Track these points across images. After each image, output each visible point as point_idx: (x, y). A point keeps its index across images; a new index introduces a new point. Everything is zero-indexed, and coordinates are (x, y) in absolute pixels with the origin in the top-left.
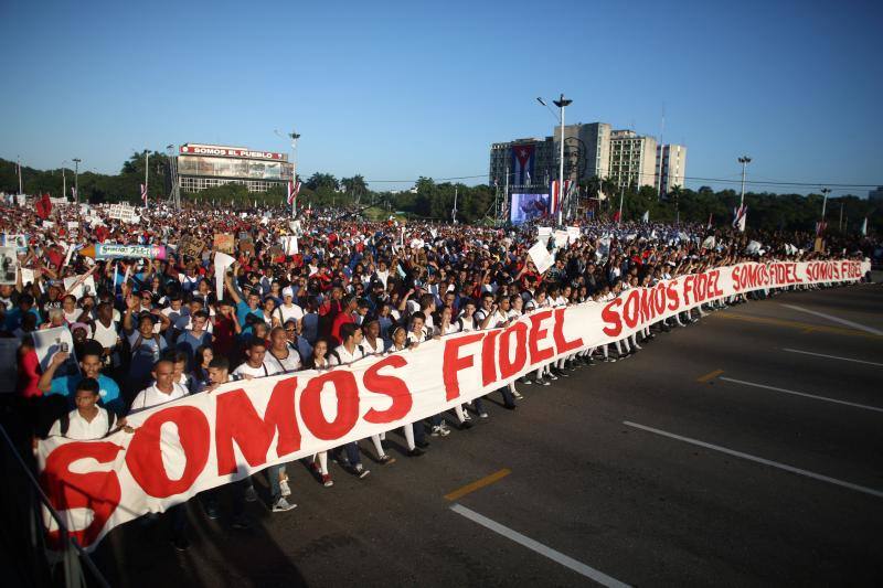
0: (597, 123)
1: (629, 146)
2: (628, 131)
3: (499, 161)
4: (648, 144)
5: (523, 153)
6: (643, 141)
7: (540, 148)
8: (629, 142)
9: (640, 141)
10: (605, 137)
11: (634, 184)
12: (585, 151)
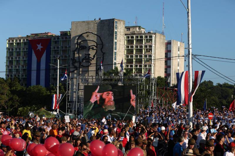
0: (113, 19)
1: (142, 41)
2: (140, 28)
3: (15, 54)
4: (157, 40)
5: (40, 47)
6: (154, 36)
7: (56, 42)
8: (141, 37)
9: (151, 37)
10: (120, 32)
11: (148, 78)
12: (102, 44)
